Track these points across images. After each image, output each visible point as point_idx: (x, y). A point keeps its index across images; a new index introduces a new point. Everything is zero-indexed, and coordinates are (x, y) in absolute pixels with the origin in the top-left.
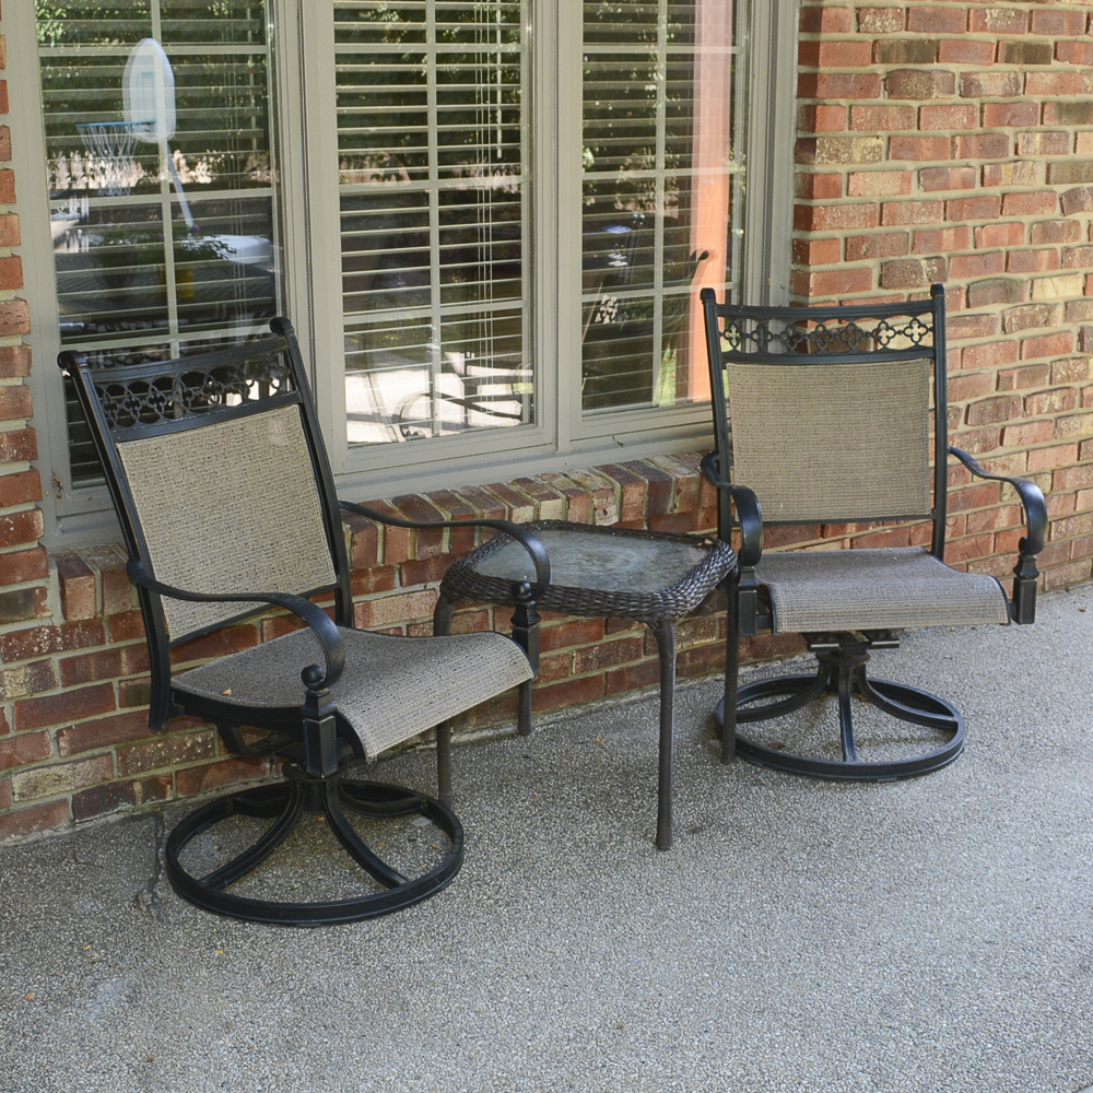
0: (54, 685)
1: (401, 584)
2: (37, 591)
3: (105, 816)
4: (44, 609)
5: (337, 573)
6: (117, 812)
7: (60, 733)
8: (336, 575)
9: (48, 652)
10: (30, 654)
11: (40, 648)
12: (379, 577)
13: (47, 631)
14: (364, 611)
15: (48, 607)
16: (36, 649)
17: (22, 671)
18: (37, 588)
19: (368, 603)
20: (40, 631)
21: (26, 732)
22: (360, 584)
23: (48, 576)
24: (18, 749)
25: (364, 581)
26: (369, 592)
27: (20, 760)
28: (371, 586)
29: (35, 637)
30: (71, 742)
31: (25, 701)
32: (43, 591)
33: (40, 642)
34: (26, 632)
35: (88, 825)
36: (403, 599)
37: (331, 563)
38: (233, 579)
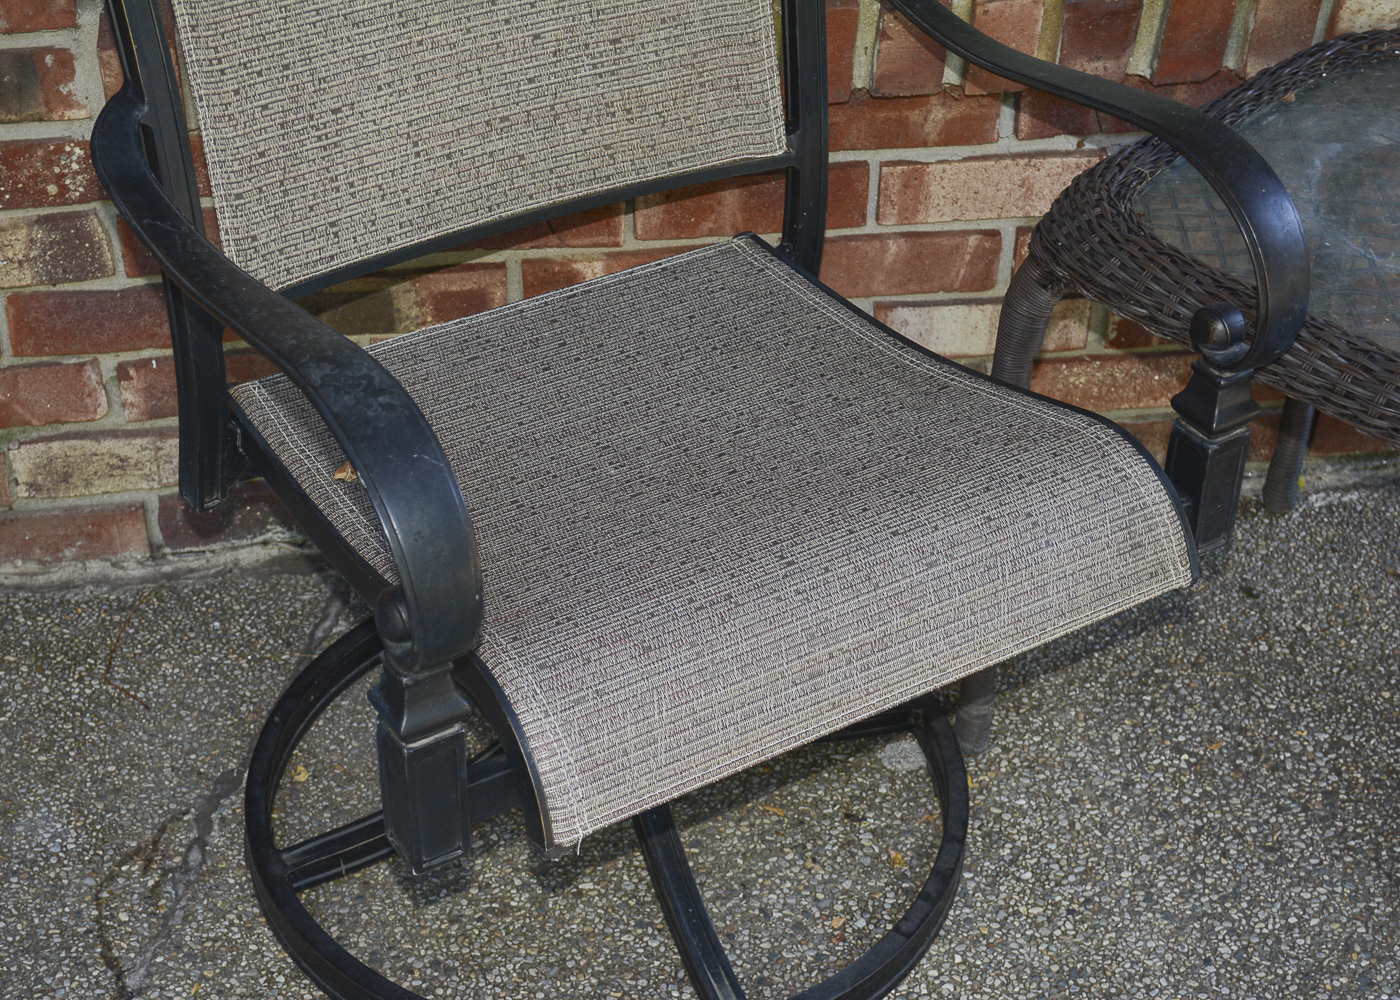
0: (102, 271)
1: (1016, 131)
2: (49, 59)
3: (234, 548)
4: (68, 102)
5: (791, 126)
6: (265, 543)
7: (122, 372)
8: (788, 132)
9: (83, 200)
10: (41, 199)
11: (64, 189)
12: (957, 110)
13: (77, 150)
14: (906, 186)
15: (79, 97)
16: (52, 189)
17: (22, 234)
18: (50, 50)
19: (917, 169)
20: (59, 150)
21: (37, 359)
22: (903, 123)
23: (77, 27)
24: (23, 395)
25: (914, 116)
26: (925, 144)
27: (28, 417)
28: (931, 129)
29: (49, 163)
30: (149, 392)
31: (35, 296)
32: (65, 61)
33: (64, 176)
34: (29, 147)
35: (192, 562)
36: (1015, 170)
37: (776, 101)
38: (481, 129)
